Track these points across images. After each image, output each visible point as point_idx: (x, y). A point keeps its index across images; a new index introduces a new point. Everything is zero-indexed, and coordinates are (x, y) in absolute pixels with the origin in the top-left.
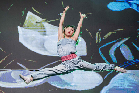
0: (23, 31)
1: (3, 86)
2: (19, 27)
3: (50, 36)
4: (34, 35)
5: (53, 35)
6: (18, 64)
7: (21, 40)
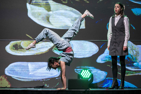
0: (31, 7)
1: (14, 54)
2: (28, 4)
3: (54, 12)
4: (40, 11)
5: (56, 11)
6: (27, 35)
7: (30, 15)
